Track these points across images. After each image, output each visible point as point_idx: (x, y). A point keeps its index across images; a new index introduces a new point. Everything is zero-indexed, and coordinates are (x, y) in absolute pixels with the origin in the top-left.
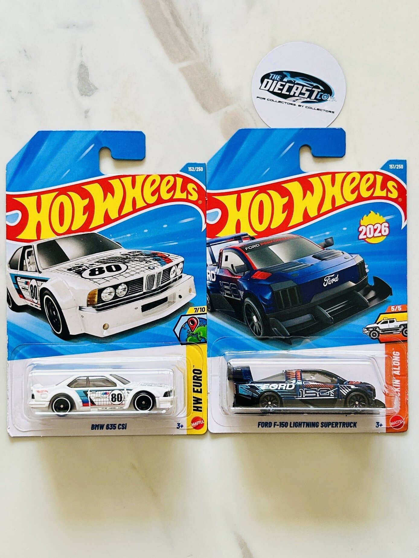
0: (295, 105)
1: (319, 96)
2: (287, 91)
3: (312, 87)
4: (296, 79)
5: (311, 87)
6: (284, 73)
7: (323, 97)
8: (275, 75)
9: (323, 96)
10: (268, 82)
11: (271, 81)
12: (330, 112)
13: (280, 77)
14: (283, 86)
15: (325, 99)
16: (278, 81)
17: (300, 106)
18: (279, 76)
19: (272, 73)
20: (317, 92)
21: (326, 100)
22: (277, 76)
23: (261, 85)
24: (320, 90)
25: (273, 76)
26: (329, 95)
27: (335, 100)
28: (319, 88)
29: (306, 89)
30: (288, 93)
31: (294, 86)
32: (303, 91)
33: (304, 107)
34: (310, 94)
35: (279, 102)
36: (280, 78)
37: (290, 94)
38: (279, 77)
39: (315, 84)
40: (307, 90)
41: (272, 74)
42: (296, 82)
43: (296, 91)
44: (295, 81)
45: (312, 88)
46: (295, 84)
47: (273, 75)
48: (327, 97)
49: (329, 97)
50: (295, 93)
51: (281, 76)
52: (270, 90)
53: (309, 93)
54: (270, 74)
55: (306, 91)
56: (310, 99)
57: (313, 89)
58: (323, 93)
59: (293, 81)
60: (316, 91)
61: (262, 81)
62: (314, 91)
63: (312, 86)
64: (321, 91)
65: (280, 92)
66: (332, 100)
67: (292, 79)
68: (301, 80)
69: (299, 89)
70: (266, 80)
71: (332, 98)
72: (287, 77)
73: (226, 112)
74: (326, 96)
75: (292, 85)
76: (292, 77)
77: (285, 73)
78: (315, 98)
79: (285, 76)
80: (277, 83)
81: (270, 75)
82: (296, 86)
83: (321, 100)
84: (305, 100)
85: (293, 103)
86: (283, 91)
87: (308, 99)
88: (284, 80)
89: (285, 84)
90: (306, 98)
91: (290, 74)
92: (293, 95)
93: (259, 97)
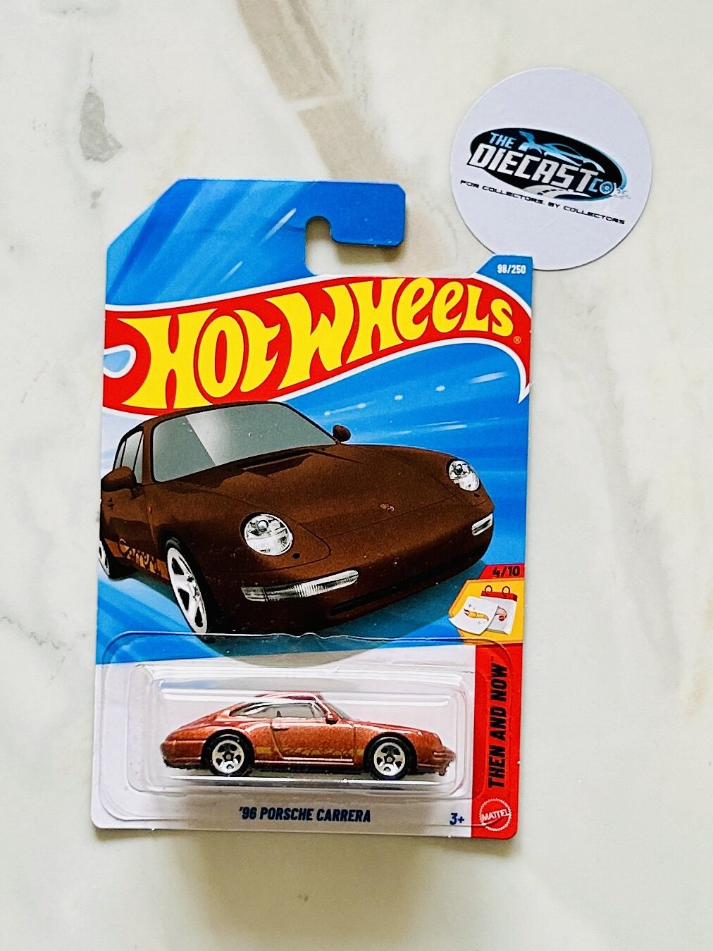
0: (541, 202)
1: (593, 185)
2: (525, 173)
3: (579, 165)
4: (547, 147)
5: (577, 164)
6: (521, 132)
7: (602, 188)
8: (502, 136)
9: (601, 186)
10: (486, 150)
11: (492, 149)
12: (616, 220)
13: (512, 141)
14: (519, 160)
15: (606, 193)
16: (508, 150)
17: (551, 204)
19: (495, 131)
20: (591, 177)
21: (608, 194)
22: (506, 138)
23: (470, 155)
24: (596, 174)
25: (497, 138)
26: (615, 184)
27: (628, 196)
28: (594, 169)
29: (565, 170)
30: (527, 177)
31: (541, 161)
32: (561, 174)
33: (561, 207)
34: (574, 180)
35: (508, 194)
36: (512, 143)
37: (534, 179)
38: (510, 142)
39: (586, 160)
40: (569, 172)
41: (497, 133)
42: (545, 154)
43: (544, 173)
44: (543, 152)
45: (580, 168)
46: (543, 157)
47: (498, 135)
48: (612, 189)
49: (615, 188)
50: (542, 176)
51: (515, 139)
52: (490, 168)
53: (572, 177)
54: (492, 134)
55: (566, 173)
56: (575, 191)
57: (583, 170)
58: (602, 181)
59: (539, 152)
60: (588, 174)
61: (474, 148)
62: (584, 174)
63: (579, 164)
64: (599, 175)
65: (510, 172)
66: (621, 194)
69: (550, 169)
70: (482, 146)
71: (622, 191)
74: (609, 186)
75: (538, 159)
77: (524, 133)
78: (586, 191)
80: (505, 154)
81: (492, 136)
82: (545, 162)
83: (597, 195)
84: (564, 192)
85: (539, 197)
86: (517, 171)
87: (571, 192)
88: (520, 148)
89: (524, 157)
90: (567, 189)
91: (535, 136)
92: (537, 180)
93: (464, 182)
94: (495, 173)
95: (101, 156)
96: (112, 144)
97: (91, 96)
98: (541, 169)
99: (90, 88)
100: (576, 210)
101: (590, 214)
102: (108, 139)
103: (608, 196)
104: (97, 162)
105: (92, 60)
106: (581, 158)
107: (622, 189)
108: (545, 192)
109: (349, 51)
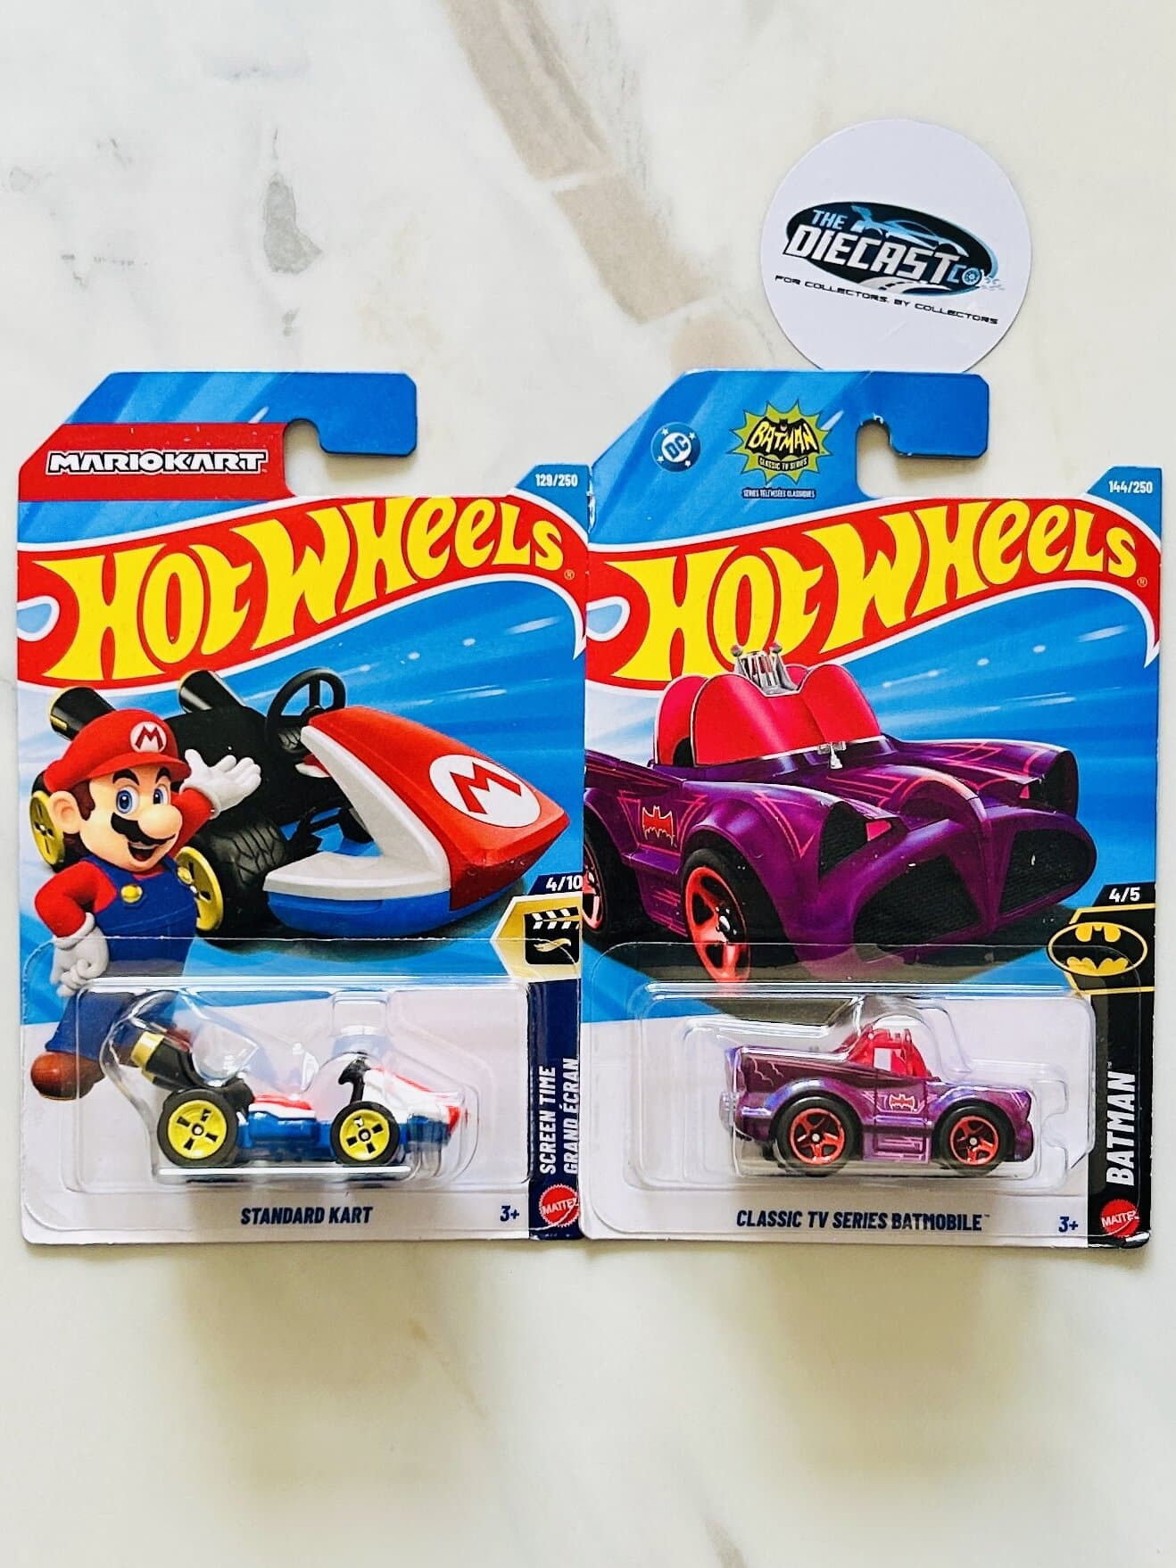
0: (884, 299)
1: (953, 273)
2: (861, 261)
3: (934, 248)
4: (887, 225)
5: (931, 247)
6: (853, 207)
7: (966, 278)
8: (828, 214)
9: (963, 276)
10: (808, 234)
11: (815, 232)
12: (987, 319)
13: (842, 219)
14: (853, 245)
15: (971, 283)
16: (837, 232)
17: (898, 302)
18: (839, 218)
19: (819, 208)
20: (948, 263)
21: (973, 285)
22: (834, 216)
23: (787, 241)
24: (956, 258)
25: (822, 216)
26: (982, 271)
27: (999, 286)
28: (954, 252)
29: (915, 255)
30: (865, 266)
31: (882, 244)
32: (909, 261)
33: (912, 305)
34: (927, 268)
35: (840, 290)
36: (843, 223)
37: (873, 269)
38: (839, 221)
39: (942, 241)
40: (919, 258)
41: (822, 210)
42: (887, 235)
43: (887, 260)
44: (885, 232)
45: (935, 251)
46: (884, 240)
47: (823, 213)
48: (978, 278)
49: (983, 277)
50: (885, 265)
51: (846, 217)
52: (814, 257)
53: (925, 265)
54: (815, 211)
55: (917, 259)
56: (929, 283)
57: (938, 255)
58: (964, 267)
59: (878, 233)
60: (946, 259)
61: (791, 230)
62: (941, 259)
63: (933, 246)
64: (960, 259)
65: (841, 262)
66: (991, 284)
67: (878, 227)
68: (900, 227)
69: (895, 253)
70: (802, 229)
71: (992, 280)
72: (863, 219)
73: (688, 320)
74: (975, 273)
75: (877, 242)
76: (876, 218)
77: (855, 208)
78: (943, 282)
79: (858, 217)
80: (833, 238)
81: (815, 213)
82: (888, 245)
83: (960, 287)
84: (915, 285)
85: (881, 294)
86: (851, 260)
87: (924, 284)
88: (853, 229)
89: (859, 240)
90: (918, 281)
92: (878, 270)
93: (781, 278)
94: (822, 264)
95: (294, 266)
96: (307, 249)
97: (277, 186)
98: (882, 256)
99: (276, 173)
100: (931, 308)
102: (302, 242)
103: (974, 287)
104: (290, 274)
105: (275, 138)
107: (992, 277)
108: (890, 285)
109: (619, 109)
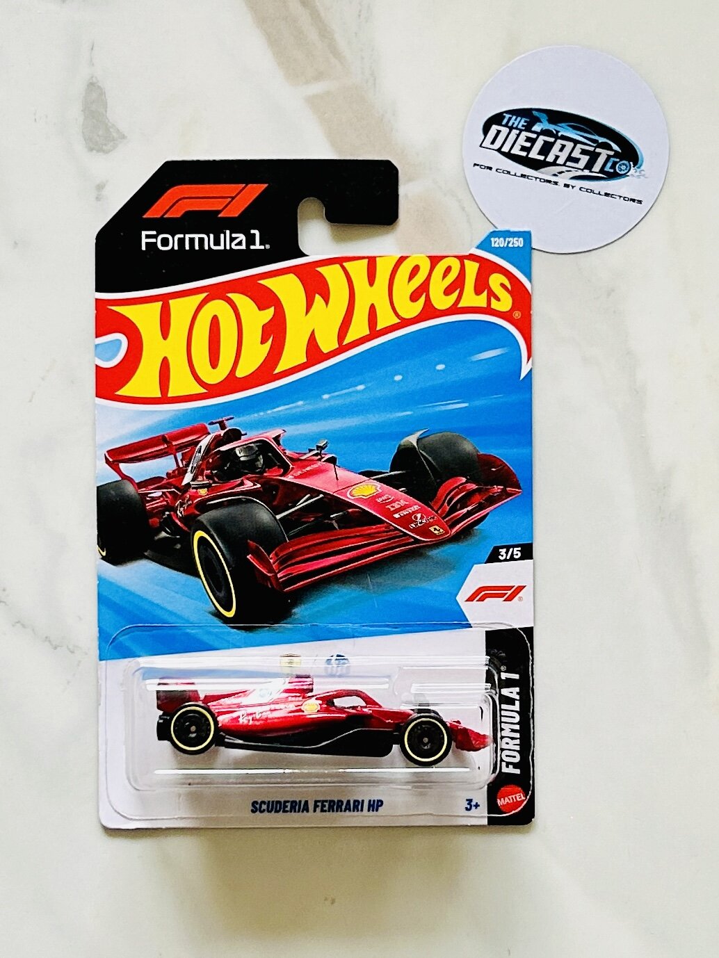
0: (556, 183)
1: (609, 165)
2: (540, 153)
3: (595, 145)
4: (561, 127)
5: (592, 144)
6: (534, 112)
7: (618, 168)
8: (514, 117)
9: (617, 166)
10: (499, 132)
11: (505, 130)
12: (633, 200)
13: (525, 122)
14: (533, 141)
15: (622, 172)
16: (521, 131)
17: (567, 186)
18: (523, 121)
19: (507, 112)
20: (606, 156)
22: (519, 119)
23: (483, 137)
24: (612, 153)
25: (510, 119)
26: (631, 163)
27: (643, 175)
28: (610, 148)
29: (580, 151)
30: (542, 158)
31: (555, 142)
32: (576, 154)
33: (577, 189)
34: (589, 160)
35: (523, 176)
36: (525, 124)
37: (547, 160)
38: (522, 123)
39: (601, 140)
40: (584, 152)
41: (509, 114)
42: (560, 134)
43: (559, 154)
44: (557, 132)
45: (596, 147)
46: (557, 137)
47: (511, 116)
48: (628, 168)
49: (632, 168)
50: (557, 157)
51: (528, 120)
52: (503, 150)
53: (587, 158)
54: (505, 114)
55: (581, 153)
56: (591, 172)
57: (598, 150)
58: (618, 160)
59: (553, 132)
60: (604, 153)
61: (486, 129)
62: (600, 154)
63: (594, 143)
64: (614, 155)
65: (524, 154)
66: (638, 174)
67: (552, 127)
68: (570, 129)
69: (565, 149)
70: (494, 128)
71: (638, 170)
72: (541, 122)
74: (626, 165)
75: (552, 140)
76: (551, 121)
78: (602, 171)
79: (538, 120)
80: (518, 135)
81: (505, 117)
83: (613, 176)
84: (580, 173)
85: (553, 179)
86: (531, 153)
87: (586, 173)
88: (533, 129)
89: (537, 137)
90: (582, 170)
91: (548, 116)
92: (552, 161)
93: (478, 165)
94: (508, 155)
95: (104, 147)
96: (115, 135)
97: (92, 86)
98: (555, 150)
99: (92, 77)
100: (592, 191)
101: (607, 195)
102: (111, 130)
103: (625, 175)
104: (101, 153)
105: (92, 49)
106: (596, 137)
107: (639, 168)
108: (561, 173)
109: (356, 33)
